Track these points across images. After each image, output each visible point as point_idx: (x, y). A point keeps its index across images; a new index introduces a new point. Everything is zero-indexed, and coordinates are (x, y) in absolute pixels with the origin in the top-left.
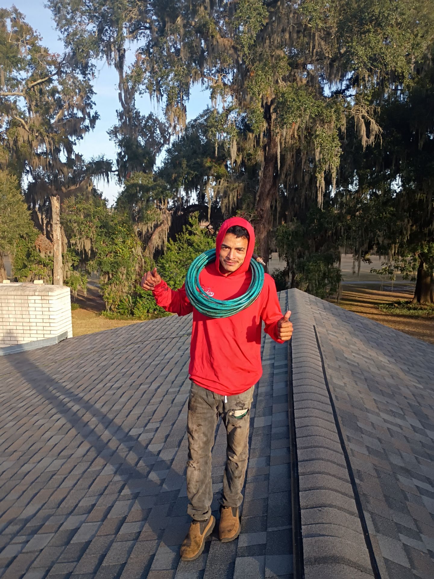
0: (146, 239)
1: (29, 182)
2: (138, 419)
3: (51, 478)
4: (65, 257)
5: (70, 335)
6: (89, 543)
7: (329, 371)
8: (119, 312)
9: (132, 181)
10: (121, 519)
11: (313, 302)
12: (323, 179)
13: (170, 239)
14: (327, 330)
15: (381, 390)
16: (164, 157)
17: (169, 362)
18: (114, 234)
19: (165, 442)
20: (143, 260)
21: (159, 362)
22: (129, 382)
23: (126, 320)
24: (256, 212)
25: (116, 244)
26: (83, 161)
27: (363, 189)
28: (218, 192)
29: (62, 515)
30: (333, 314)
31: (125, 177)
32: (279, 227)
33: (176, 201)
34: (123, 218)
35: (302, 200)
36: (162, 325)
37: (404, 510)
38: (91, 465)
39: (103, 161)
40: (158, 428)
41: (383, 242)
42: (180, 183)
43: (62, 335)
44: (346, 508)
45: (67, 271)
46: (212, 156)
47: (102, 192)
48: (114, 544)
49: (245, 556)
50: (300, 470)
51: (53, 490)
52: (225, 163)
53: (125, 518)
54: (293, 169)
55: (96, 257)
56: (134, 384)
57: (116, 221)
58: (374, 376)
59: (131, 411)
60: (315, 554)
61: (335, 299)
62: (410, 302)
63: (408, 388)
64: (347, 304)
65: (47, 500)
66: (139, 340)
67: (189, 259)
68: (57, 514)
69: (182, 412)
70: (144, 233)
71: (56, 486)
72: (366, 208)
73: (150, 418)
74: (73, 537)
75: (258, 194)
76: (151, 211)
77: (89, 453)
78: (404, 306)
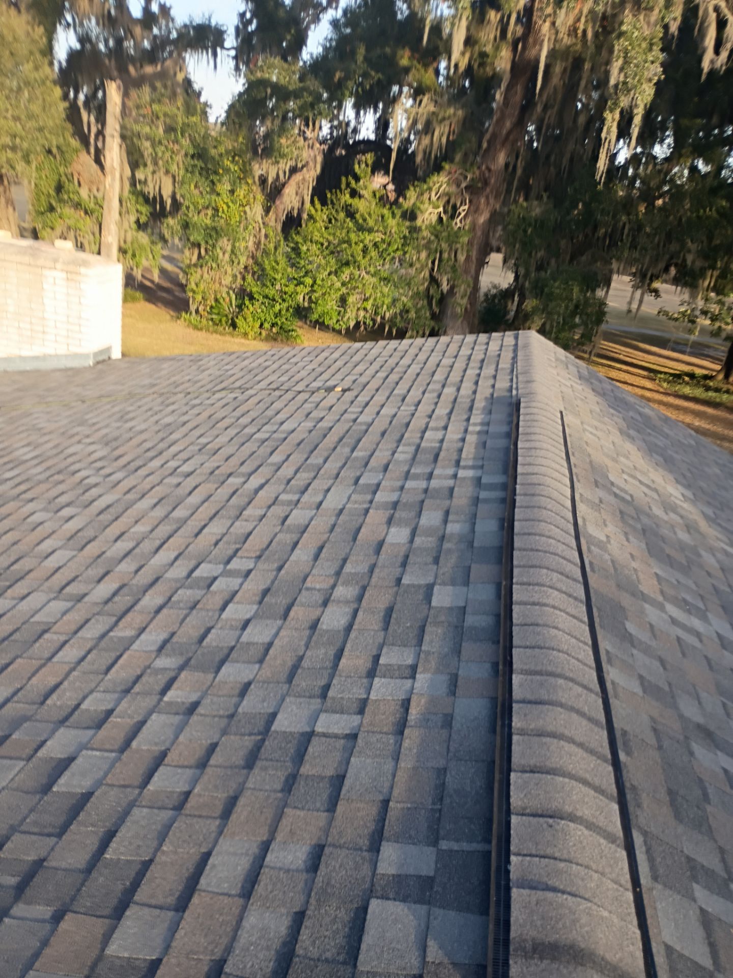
0: (273, 192)
1: (71, 48)
2: (216, 544)
3: (40, 637)
4: (124, 204)
5: (116, 354)
6: (87, 797)
7: (581, 508)
8: (212, 319)
9: (259, 74)
10: (157, 754)
11: (562, 361)
12: (615, 124)
13: (316, 199)
14: (582, 423)
15: (668, 556)
16: (325, 35)
17: (285, 439)
18: (216, 173)
19: (260, 603)
20: (263, 231)
21: (267, 435)
22: (210, 465)
23: (221, 334)
24: (477, 172)
25: (218, 194)
26: (173, 20)
27: (680, 156)
28: (415, 122)
29: (47, 721)
30: (593, 390)
31: (247, 64)
32: (513, 207)
33: (336, 127)
34: (236, 145)
35: (565, 161)
36: (281, 361)
37: (702, 825)
38: (116, 623)
39: (209, 26)
40: (249, 572)
41: (693, 262)
42: (347, 93)
43: (101, 352)
44: (601, 824)
45: (126, 231)
46: (415, 45)
47: (202, 89)
48: (136, 811)
49: (388, 899)
50: (516, 723)
51: (39, 663)
52: (435, 65)
53: (164, 754)
54: (559, 96)
55: (180, 213)
56: (216, 472)
57: (222, 149)
58: (657, 525)
59: (205, 526)
60: (533, 933)
61: (586, 353)
62: (711, 378)
63: (714, 555)
64: (603, 365)
65: (24, 682)
66: (237, 384)
67: (344, 242)
68: (38, 717)
69: (299, 546)
70: (270, 180)
71: (47, 655)
72: (677, 194)
73: (238, 546)
74: (59, 777)
75: (487, 136)
76: (287, 138)
77: (116, 599)
78: (699, 382)
